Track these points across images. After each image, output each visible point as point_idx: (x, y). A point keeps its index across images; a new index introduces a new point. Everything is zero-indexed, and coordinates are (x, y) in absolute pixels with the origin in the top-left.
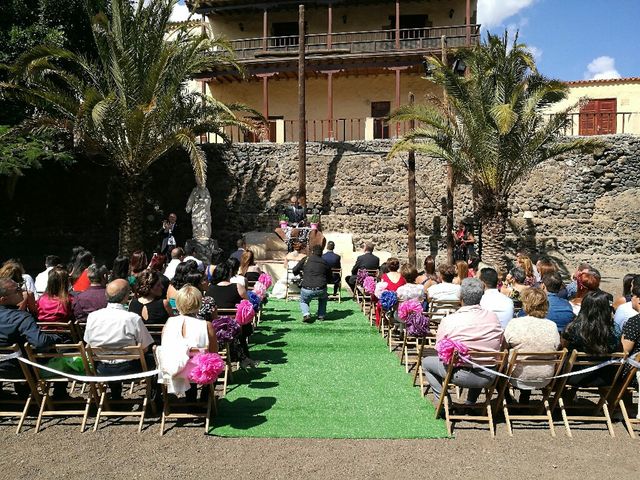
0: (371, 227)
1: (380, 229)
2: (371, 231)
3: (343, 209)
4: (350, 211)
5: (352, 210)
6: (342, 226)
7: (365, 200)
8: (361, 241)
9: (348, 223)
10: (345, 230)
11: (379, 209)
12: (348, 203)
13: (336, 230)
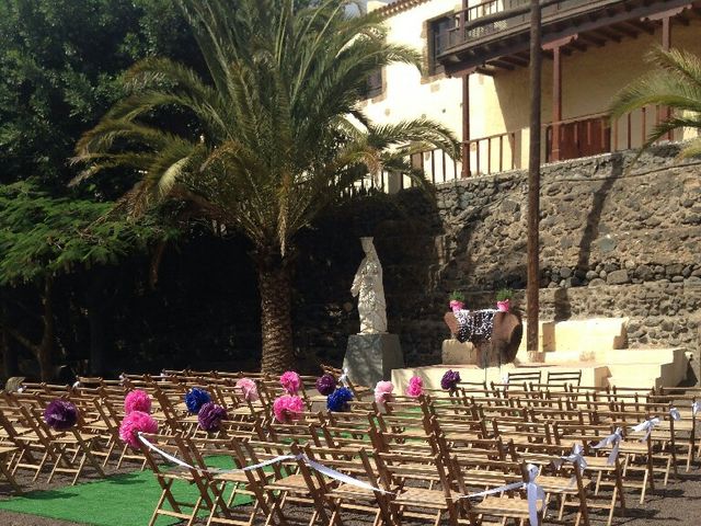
0: (665, 304)
1: (684, 306)
2: (665, 311)
3: (622, 275)
4: (634, 276)
5: (637, 276)
6: (610, 304)
7: (664, 254)
8: (640, 331)
9: (622, 298)
10: (617, 312)
11: (692, 269)
12: (631, 263)
13: (600, 313)
